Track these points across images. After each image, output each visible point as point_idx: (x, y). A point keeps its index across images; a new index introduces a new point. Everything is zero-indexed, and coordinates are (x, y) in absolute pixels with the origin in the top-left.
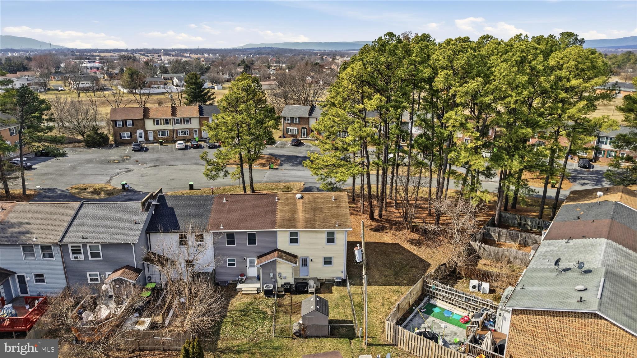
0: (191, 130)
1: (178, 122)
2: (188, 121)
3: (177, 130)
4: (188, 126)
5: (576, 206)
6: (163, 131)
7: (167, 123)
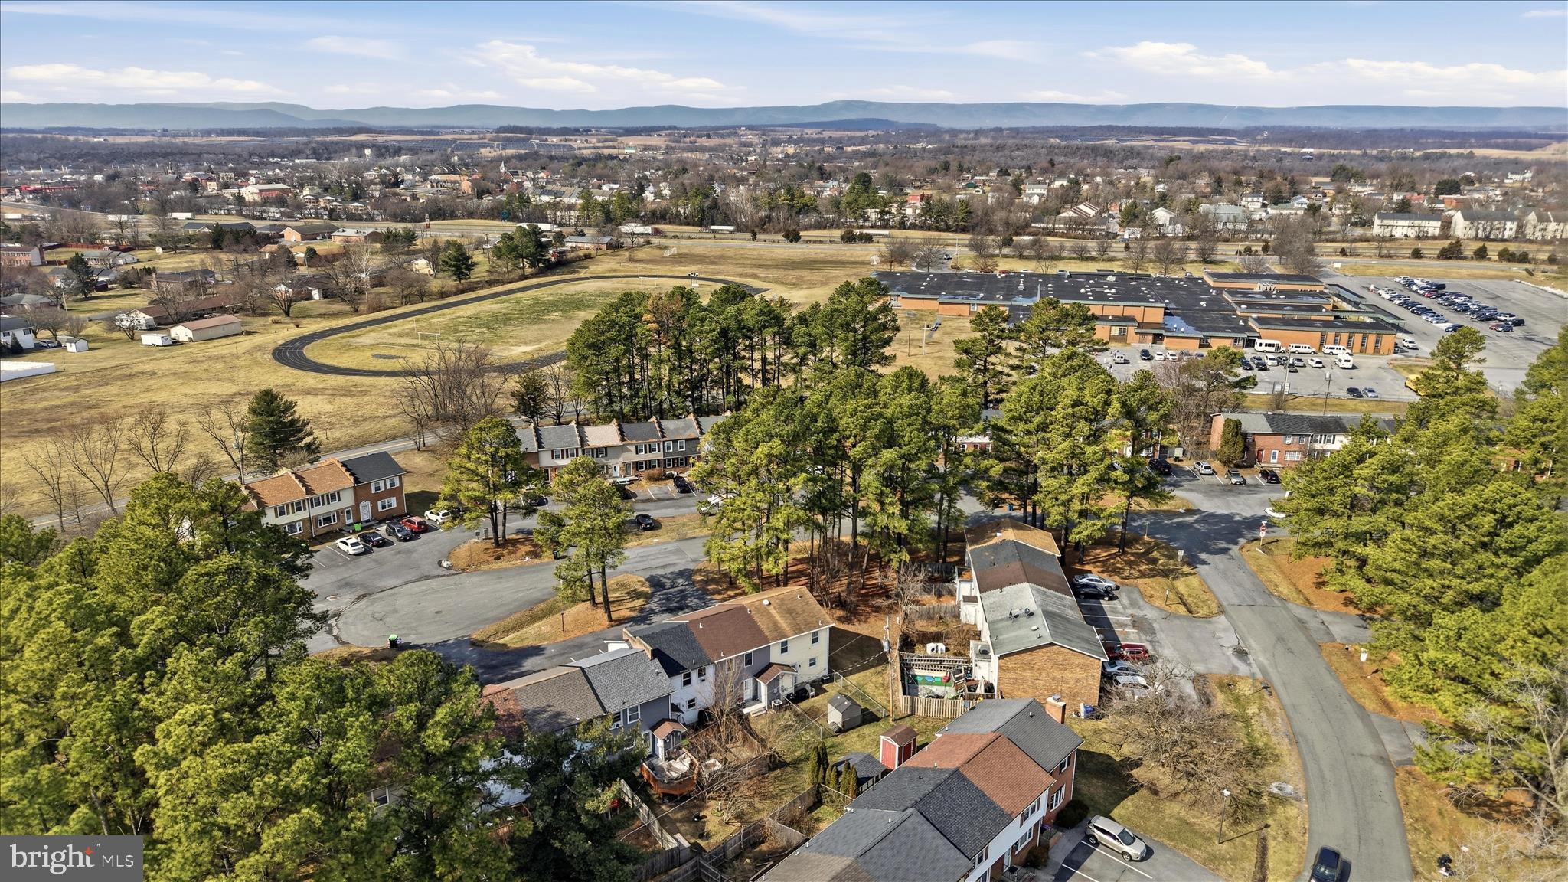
0: (339, 513)
1: (316, 503)
2: (334, 497)
3: (316, 518)
4: (335, 506)
5: (983, 550)
6: (292, 526)
7: (299, 509)
